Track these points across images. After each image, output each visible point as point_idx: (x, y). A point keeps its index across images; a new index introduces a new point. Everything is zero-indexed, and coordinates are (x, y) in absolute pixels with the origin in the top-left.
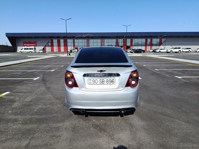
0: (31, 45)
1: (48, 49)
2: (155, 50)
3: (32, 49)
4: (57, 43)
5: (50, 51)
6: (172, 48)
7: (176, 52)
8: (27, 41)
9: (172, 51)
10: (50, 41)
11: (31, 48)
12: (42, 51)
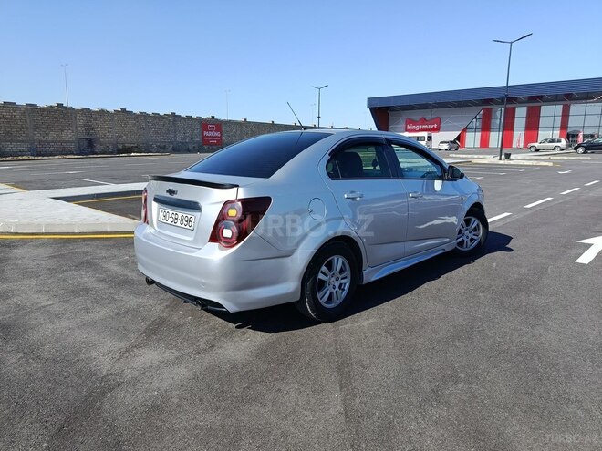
3: (422, 139)
5: (478, 145)
8: (416, 115)
10: (481, 113)
11: (418, 137)
12: (446, 146)
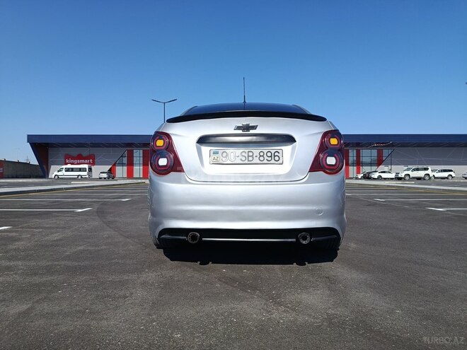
0: (83, 161)
1: (121, 171)
2: (369, 173)
3: (84, 170)
4: (142, 158)
5: (125, 176)
6: (408, 170)
7: (419, 179)
8: (74, 152)
9: (409, 175)
10: (126, 153)
11: (80, 169)
12: (105, 175)
